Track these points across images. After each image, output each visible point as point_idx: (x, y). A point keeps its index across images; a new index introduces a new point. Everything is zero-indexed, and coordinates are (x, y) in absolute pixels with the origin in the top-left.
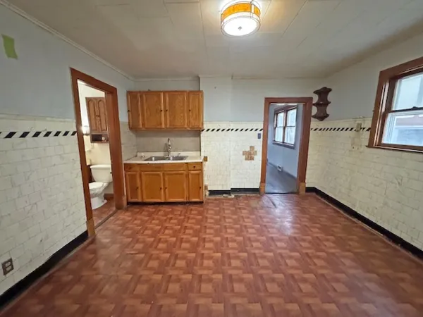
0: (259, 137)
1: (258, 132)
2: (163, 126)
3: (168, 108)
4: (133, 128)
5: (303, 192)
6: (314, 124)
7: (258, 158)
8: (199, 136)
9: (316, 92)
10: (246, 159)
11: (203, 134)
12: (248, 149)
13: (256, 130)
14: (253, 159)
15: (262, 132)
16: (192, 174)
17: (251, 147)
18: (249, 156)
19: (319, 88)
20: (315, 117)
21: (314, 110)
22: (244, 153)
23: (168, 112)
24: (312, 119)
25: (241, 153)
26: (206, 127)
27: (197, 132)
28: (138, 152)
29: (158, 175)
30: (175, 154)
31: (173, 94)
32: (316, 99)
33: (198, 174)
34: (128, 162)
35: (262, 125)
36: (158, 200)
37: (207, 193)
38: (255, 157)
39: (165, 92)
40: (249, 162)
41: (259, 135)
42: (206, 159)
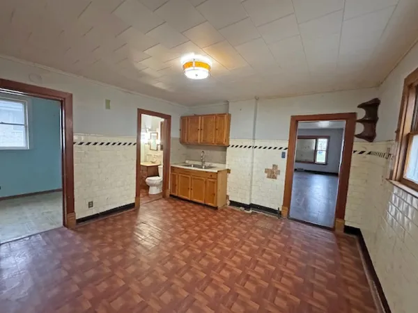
0: (283, 157)
1: (282, 150)
2: (199, 142)
3: (203, 128)
4: (182, 141)
5: (340, 231)
6: (358, 145)
7: (282, 178)
8: (226, 151)
9: (361, 106)
10: (268, 177)
11: (228, 149)
12: (271, 167)
13: (281, 148)
14: (276, 178)
15: (286, 151)
16: (210, 182)
17: (274, 166)
18: (272, 174)
19: (367, 100)
20: (359, 136)
21: (359, 128)
22: (267, 171)
23: (202, 131)
24: (356, 139)
25: (264, 170)
26: (231, 144)
27: (225, 148)
28: (186, 160)
29: (188, 178)
30: (207, 164)
31: (207, 117)
32: (362, 114)
33: (214, 183)
34: (173, 166)
35: (287, 143)
36: (186, 198)
37: (228, 203)
38: (278, 177)
39: (201, 116)
40: (271, 180)
41: (283, 153)
42: (229, 171)
